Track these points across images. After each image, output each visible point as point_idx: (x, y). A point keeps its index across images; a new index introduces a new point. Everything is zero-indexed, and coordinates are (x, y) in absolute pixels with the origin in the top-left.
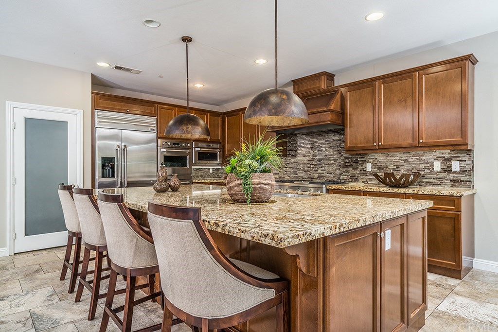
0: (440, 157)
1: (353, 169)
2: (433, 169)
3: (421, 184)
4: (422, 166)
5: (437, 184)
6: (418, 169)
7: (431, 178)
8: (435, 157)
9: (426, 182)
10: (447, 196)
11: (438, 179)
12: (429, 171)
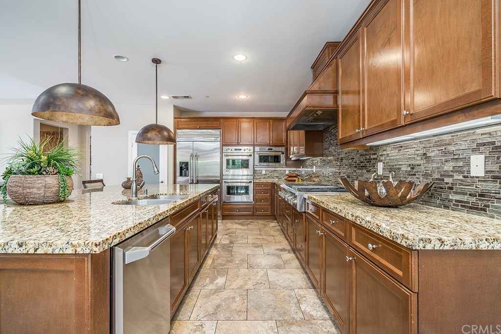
0: (484, 144)
1: (367, 171)
2: (469, 172)
3: (446, 203)
4: (449, 167)
5: (477, 209)
6: (443, 173)
7: (466, 194)
8: (474, 146)
9: (456, 201)
10: (387, 239)
11: (480, 195)
12: (461, 177)
